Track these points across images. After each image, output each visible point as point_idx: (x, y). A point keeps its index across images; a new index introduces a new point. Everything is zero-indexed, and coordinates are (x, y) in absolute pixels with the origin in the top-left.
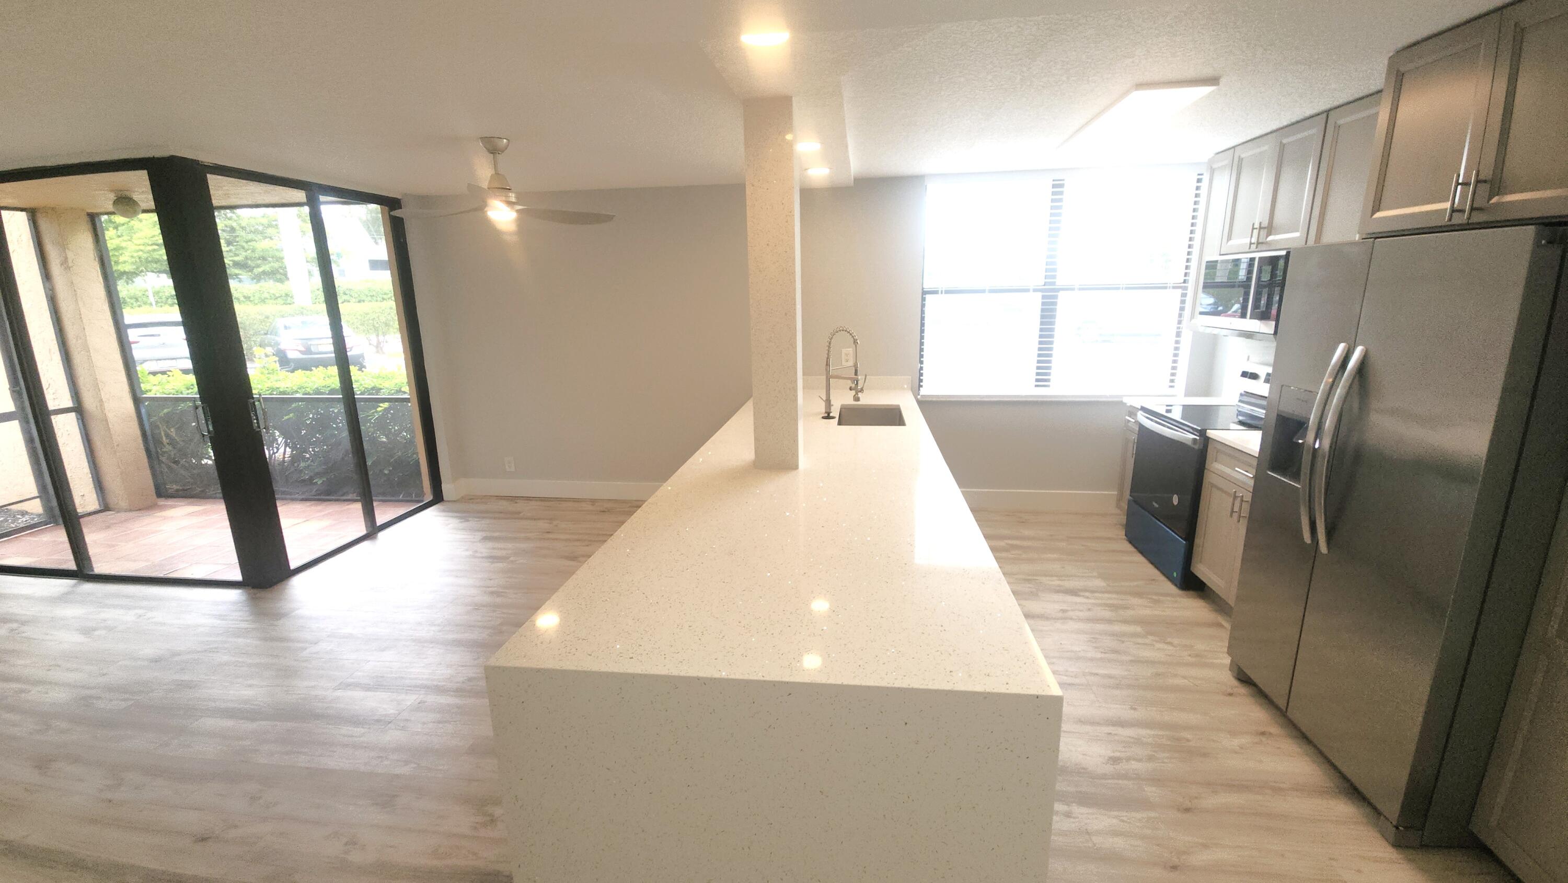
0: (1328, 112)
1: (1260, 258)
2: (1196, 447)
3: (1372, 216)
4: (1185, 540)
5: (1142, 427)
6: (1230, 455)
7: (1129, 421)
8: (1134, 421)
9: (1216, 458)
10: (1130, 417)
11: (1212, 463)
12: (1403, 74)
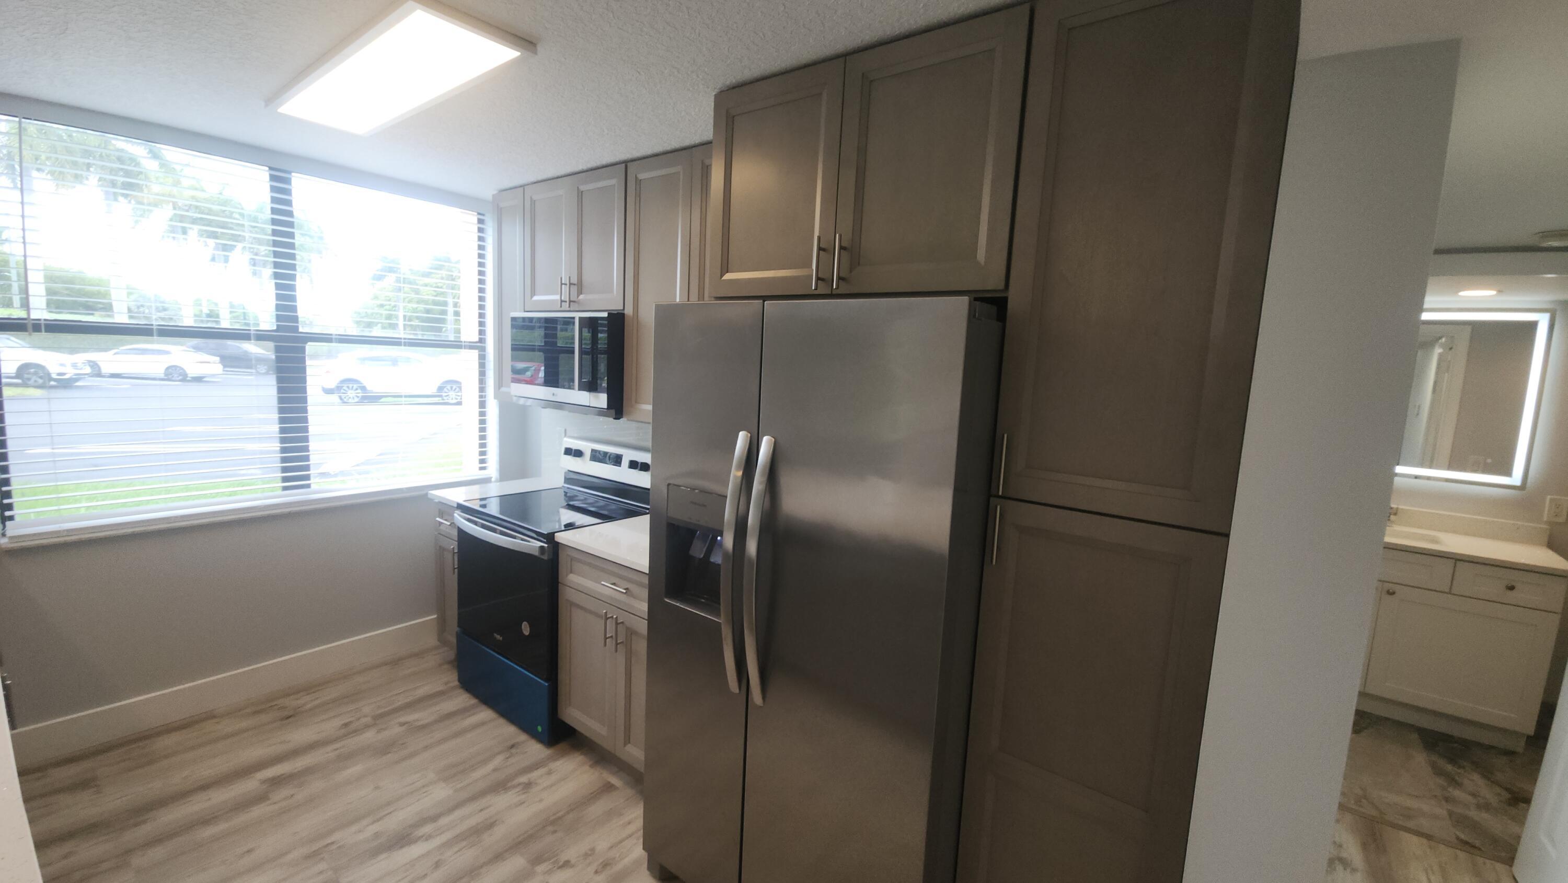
0: (626, 163)
1: (580, 318)
2: (545, 557)
3: (722, 276)
4: (546, 680)
5: (461, 532)
6: (590, 565)
7: (441, 523)
8: (449, 524)
9: (571, 569)
10: (442, 518)
11: (567, 575)
12: (734, 117)
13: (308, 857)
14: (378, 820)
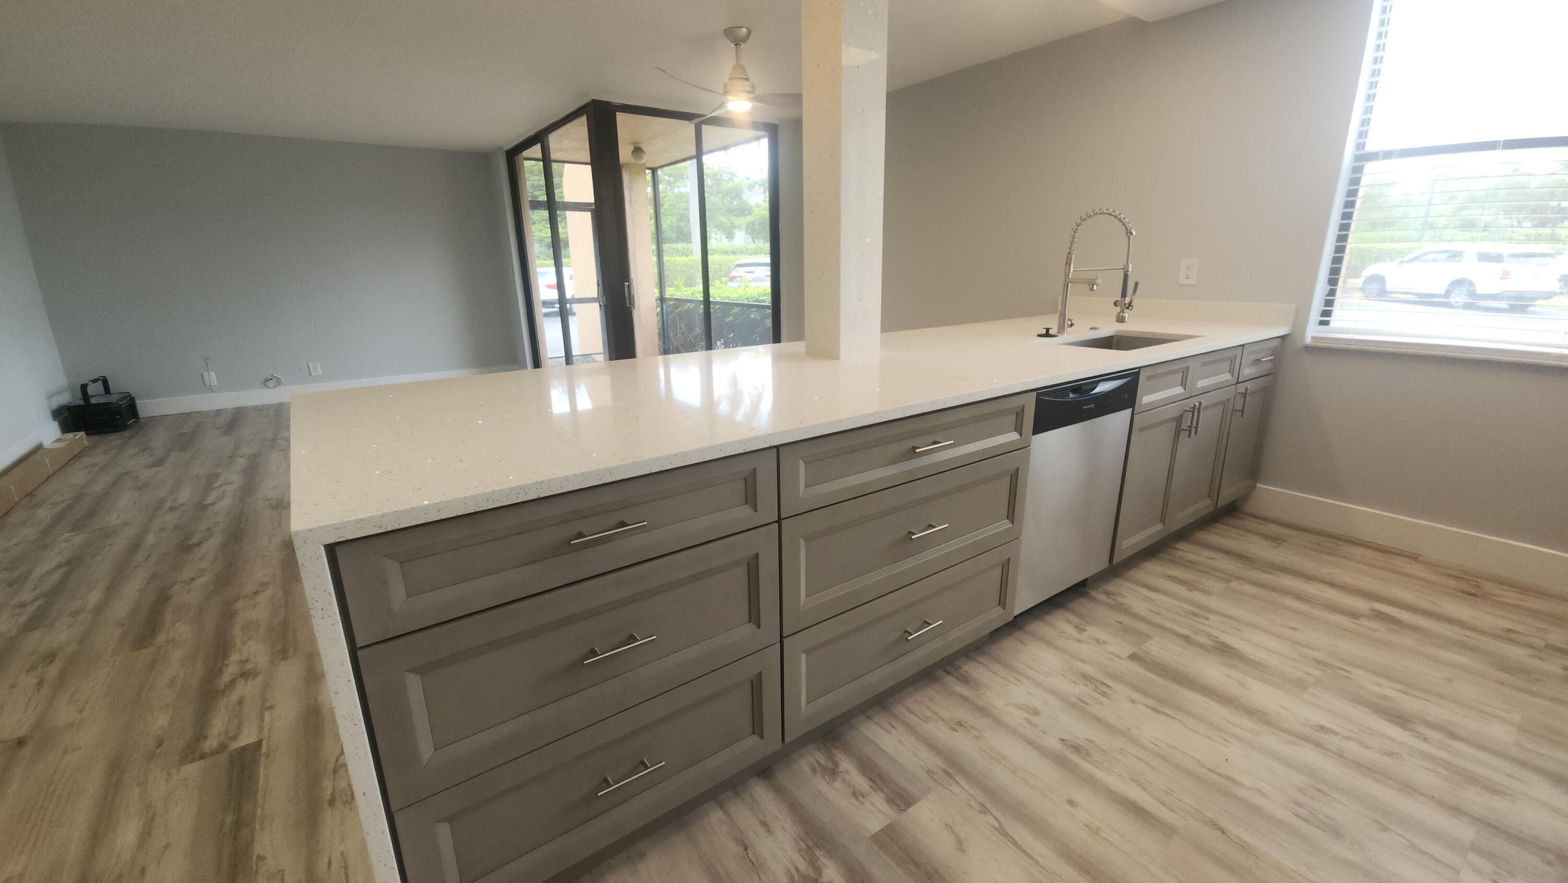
13: (1318, 662)
14: (1404, 693)
